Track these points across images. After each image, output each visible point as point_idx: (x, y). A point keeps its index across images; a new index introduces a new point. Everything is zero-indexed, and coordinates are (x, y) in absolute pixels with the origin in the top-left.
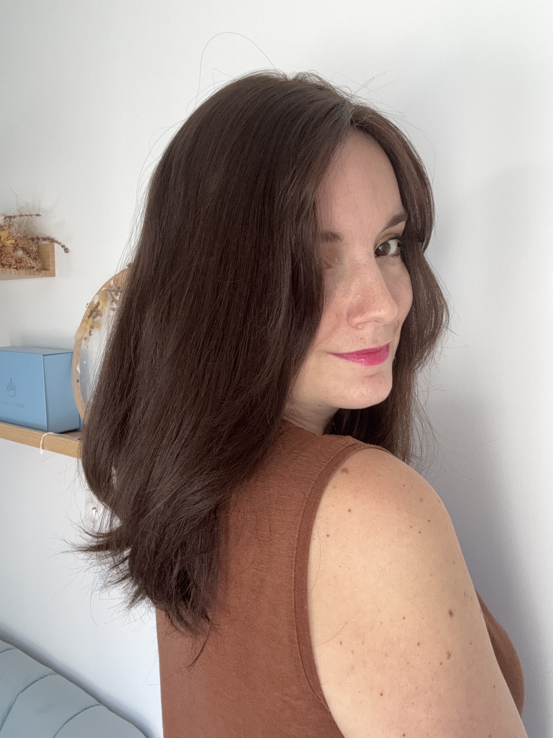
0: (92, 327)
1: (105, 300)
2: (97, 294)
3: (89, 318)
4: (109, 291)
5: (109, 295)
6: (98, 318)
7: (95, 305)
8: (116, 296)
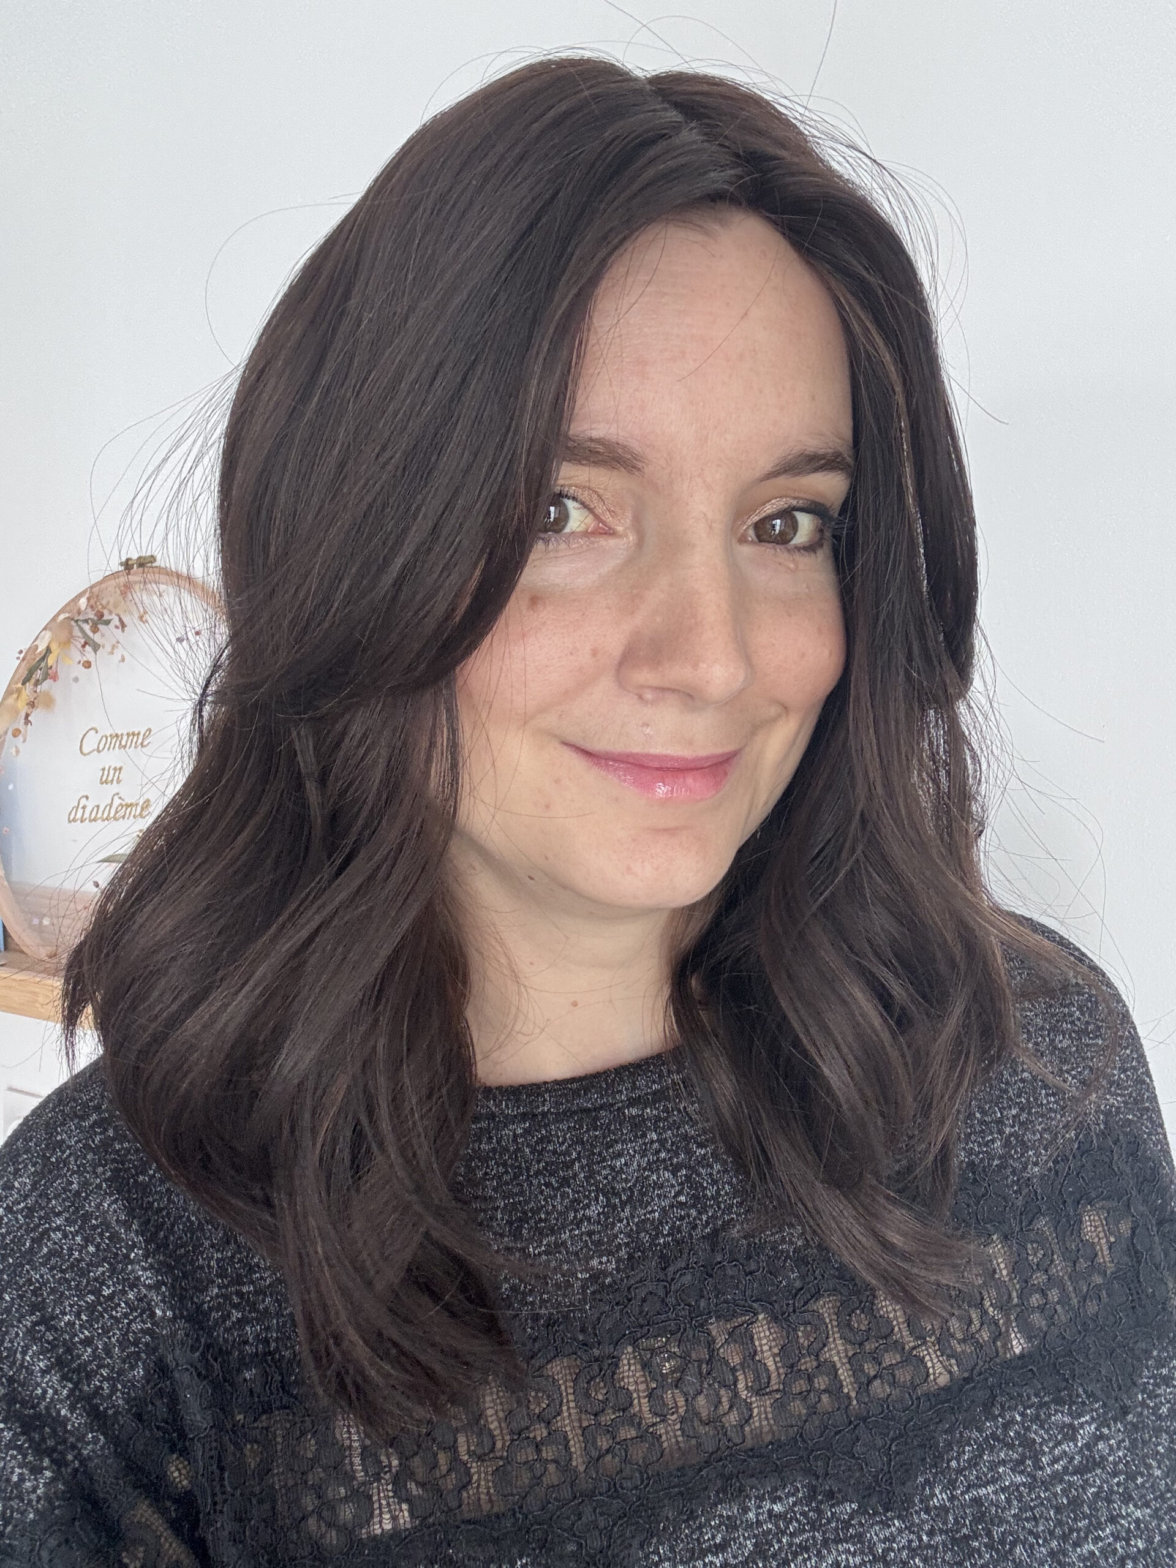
0: (32, 705)
1: (67, 642)
2: (45, 629)
3: (24, 683)
4: (77, 621)
5: (77, 632)
6: (46, 685)
7: (40, 653)
8: (94, 632)
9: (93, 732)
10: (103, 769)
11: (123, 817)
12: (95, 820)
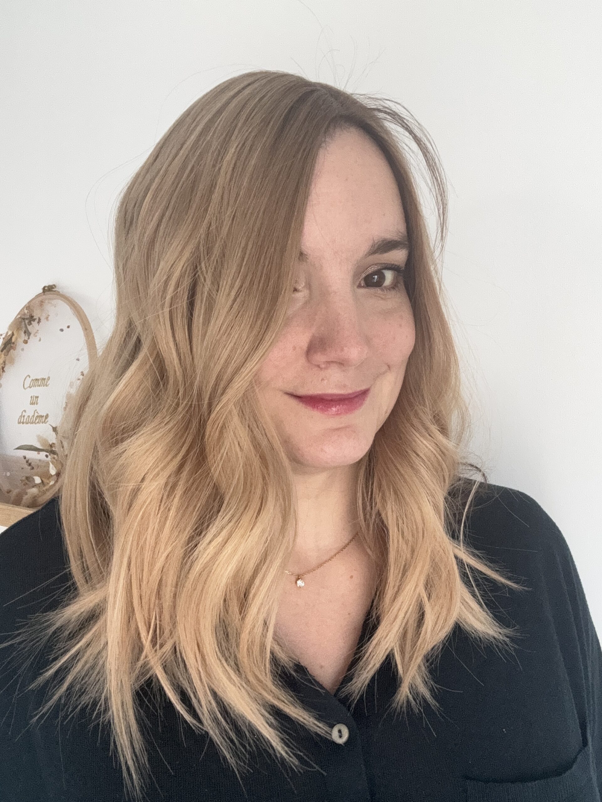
0: (5, 363)
1: (20, 330)
4: (24, 319)
6: (11, 353)
7: (9, 336)
8: (29, 325)
9: (28, 377)
10: (31, 397)
11: (38, 422)
12: (27, 423)
